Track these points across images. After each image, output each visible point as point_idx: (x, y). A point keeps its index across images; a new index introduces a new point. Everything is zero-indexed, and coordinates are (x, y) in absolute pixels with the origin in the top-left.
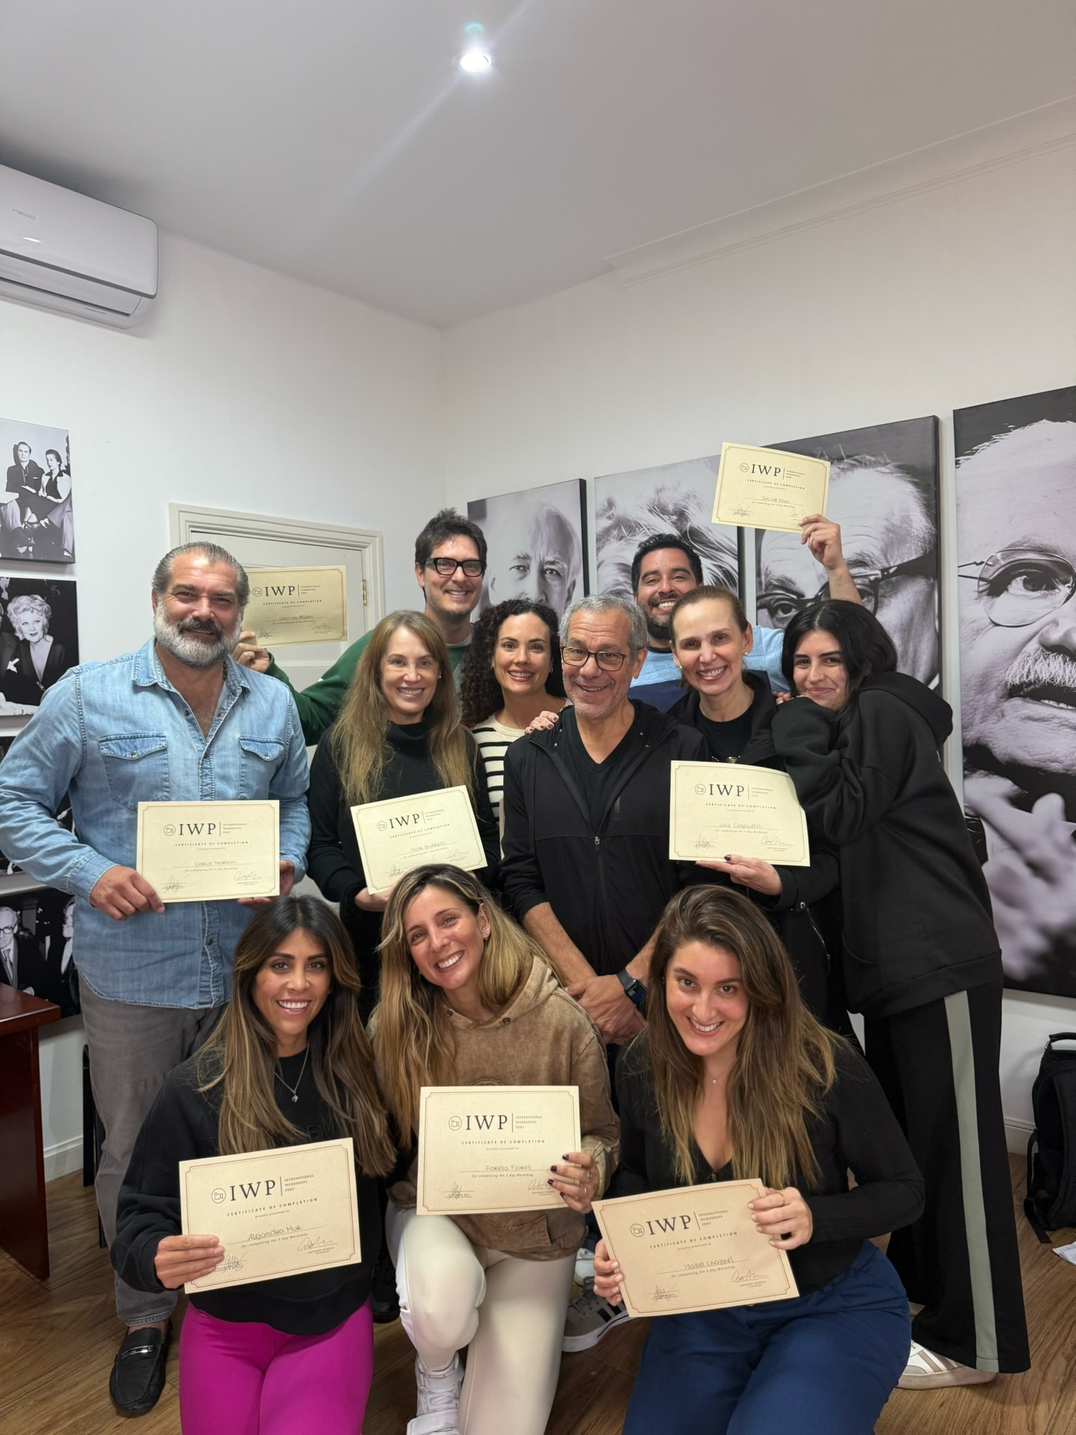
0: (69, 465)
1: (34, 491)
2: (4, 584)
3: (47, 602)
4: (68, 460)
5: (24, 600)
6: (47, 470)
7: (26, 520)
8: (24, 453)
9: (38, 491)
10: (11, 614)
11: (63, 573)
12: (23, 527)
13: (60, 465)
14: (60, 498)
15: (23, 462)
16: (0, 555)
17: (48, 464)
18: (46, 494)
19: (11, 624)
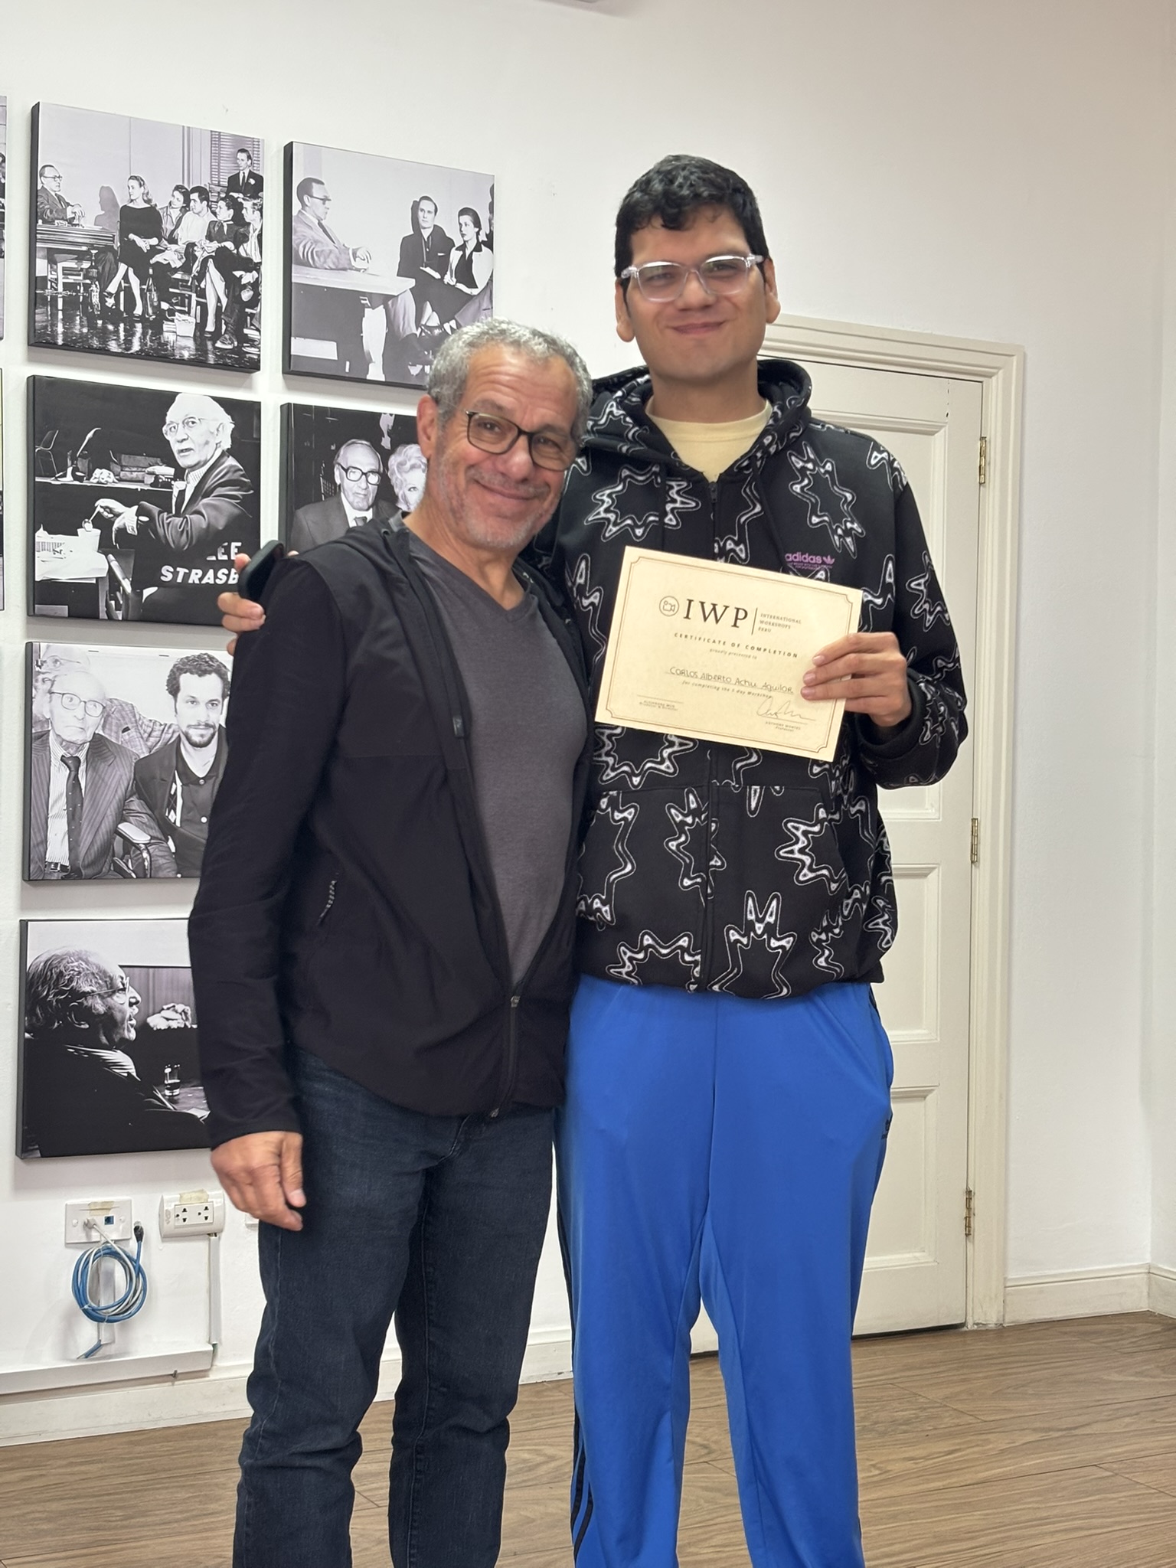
0: (491, 232)
1: (437, 276)
2: (386, 424)
4: (491, 225)
5: (410, 451)
6: (458, 243)
7: (423, 322)
8: (426, 215)
9: (443, 275)
10: (393, 473)
12: (418, 333)
13: (478, 233)
14: (476, 287)
15: (425, 228)
16: (382, 378)
17: (461, 231)
18: (455, 280)
19: (393, 487)
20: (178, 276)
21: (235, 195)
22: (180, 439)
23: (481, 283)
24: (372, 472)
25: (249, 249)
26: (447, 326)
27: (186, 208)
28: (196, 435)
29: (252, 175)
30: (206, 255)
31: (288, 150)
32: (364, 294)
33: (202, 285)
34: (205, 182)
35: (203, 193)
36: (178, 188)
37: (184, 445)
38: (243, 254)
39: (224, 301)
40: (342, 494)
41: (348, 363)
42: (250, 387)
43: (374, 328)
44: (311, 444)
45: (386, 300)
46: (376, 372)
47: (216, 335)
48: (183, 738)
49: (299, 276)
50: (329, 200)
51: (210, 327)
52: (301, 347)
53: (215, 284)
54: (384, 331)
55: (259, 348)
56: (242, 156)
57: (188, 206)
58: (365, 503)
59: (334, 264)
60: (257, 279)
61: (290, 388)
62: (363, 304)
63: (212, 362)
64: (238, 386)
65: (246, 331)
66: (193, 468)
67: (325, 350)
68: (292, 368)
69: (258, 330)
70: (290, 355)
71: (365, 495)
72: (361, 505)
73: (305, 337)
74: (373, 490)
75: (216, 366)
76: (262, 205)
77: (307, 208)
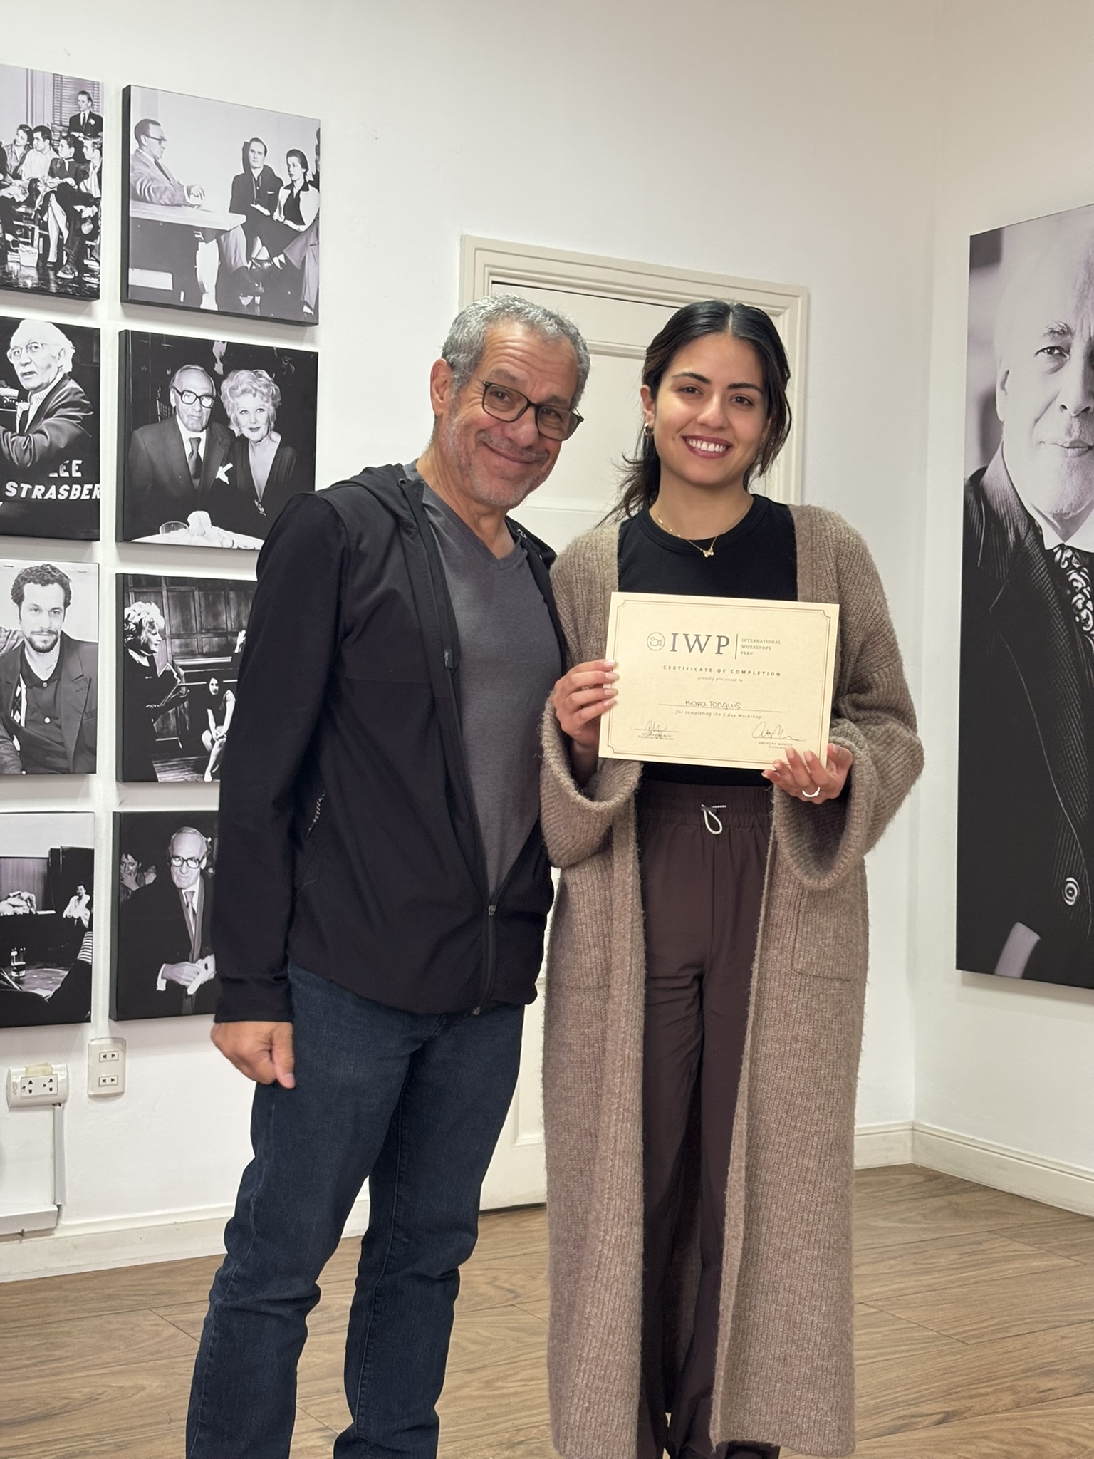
0: (318, 172)
1: (267, 213)
2: (218, 350)
3: (276, 381)
4: (317, 166)
5: (244, 376)
6: (287, 182)
7: (254, 256)
8: (257, 155)
9: (272, 213)
10: (225, 398)
11: (301, 340)
12: (249, 266)
13: (305, 174)
14: (304, 224)
15: (255, 168)
16: (215, 308)
17: (289, 171)
18: (283, 217)
19: (225, 411)
20: (22, 209)
21: (76, 134)
22: (24, 362)
23: (308, 220)
24: (205, 395)
25: (89, 185)
26: (276, 260)
27: (29, 146)
28: (39, 359)
29: (92, 115)
30: (48, 190)
31: (127, 93)
32: (198, 228)
33: (45, 219)
34: (47, 122)
35: (46, 132)
36: (22, 127)
37: (27, 369)
38: (84, 190)
39: (66, 233)
40: (177, 416)
41: (182, 294)
42: (89, 315)
43: (207, 261)
44: (148, 368)
45: (218, 235)
46: (209, 302)
47: (58, 265)
48: (27, 643)
49: (136, 211)
50: (165, 140)
51: (52, 258)
52: (138, 277)
53: (56, 217)
54: (217, 264)
55: (99, 278)
56: (83, 98)
57: (32, 144)
58: (199, 426)
59: (170, 200)
60: (97, 213)
61: (127, 315)
62: (197, 238)
63: (54, 290)
64: (78, 313)
65: (86, 262)
66: (36, 390)
67: (162, 281)
68: (129, 296)
69: (98, 261)
70: (128, 285)
71: (199, 417)
72: (195, 427)
73: (142, 268)
74: (206, 412)
75: (58, 294)
76: (101, 144)
77: (144, 148)
